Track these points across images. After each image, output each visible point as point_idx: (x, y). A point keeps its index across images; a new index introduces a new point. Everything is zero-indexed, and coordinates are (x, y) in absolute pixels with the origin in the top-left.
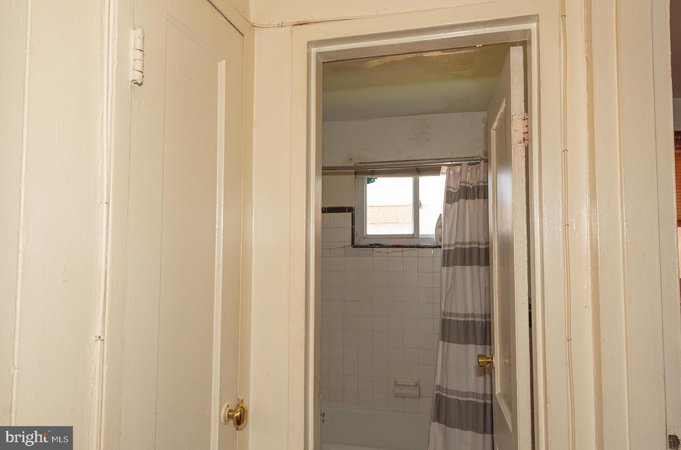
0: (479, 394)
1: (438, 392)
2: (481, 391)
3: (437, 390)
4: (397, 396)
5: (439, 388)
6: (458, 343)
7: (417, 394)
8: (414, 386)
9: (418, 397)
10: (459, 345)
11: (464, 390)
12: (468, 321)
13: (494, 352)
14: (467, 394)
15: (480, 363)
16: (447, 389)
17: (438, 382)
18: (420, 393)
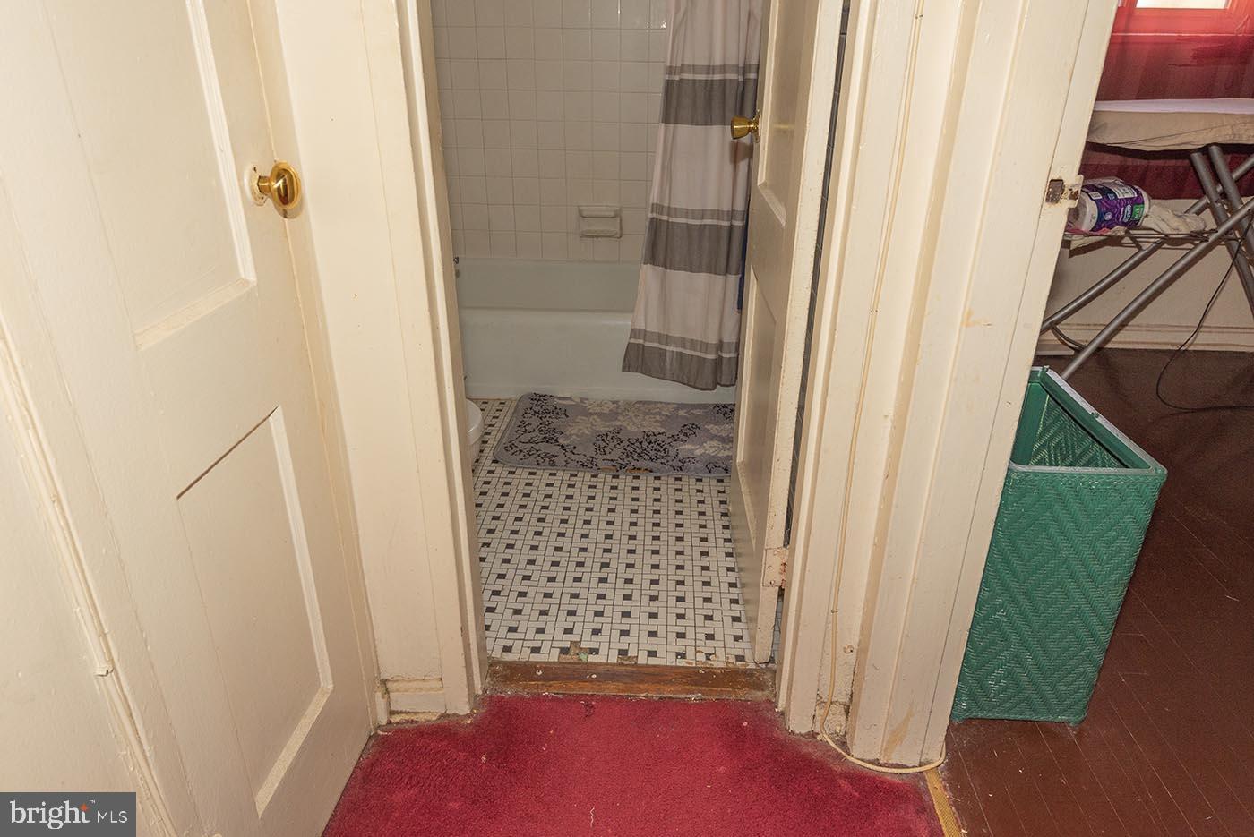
0: (723, 211)
1: (654, 215)
2: (726, 207)
3: (652, 212)
4: (583, 236)
5: (658, 208)
6: (692, 124)
7: (618, 230)
8: (612, 217)
9: (618, 236)
10: (694, 127)
11: (698, 207)
12: (712, 80)
13: (761, 111)
14: (703, 214)
15: (736, 132)
16: (669, 207)
17: (654, 197)
18: (621, 228)
